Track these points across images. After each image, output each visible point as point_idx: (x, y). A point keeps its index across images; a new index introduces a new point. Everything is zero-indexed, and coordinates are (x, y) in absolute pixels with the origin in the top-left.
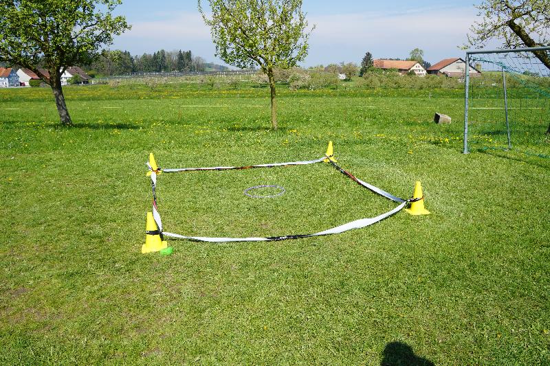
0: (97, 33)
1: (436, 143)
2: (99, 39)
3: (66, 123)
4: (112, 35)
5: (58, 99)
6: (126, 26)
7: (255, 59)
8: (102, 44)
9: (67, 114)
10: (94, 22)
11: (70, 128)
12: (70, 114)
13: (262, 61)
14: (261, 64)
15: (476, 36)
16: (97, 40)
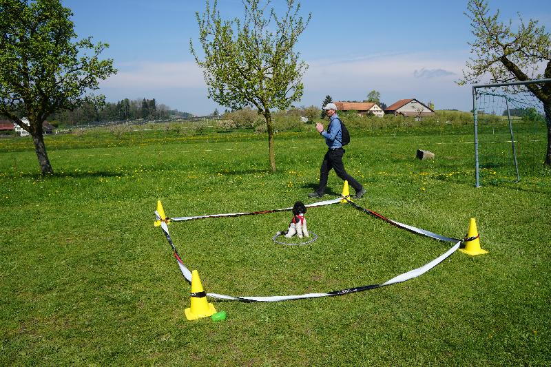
0: (82, 77)
1: (442, 178)
2: (83, 83)
3: (47, 172)
4: (98, 79)
5: (38, 147)
6: (111, 71)
7: (251, 99)
8: (87, 88)
9: (48, 162)
10: (79, 67)
11: (50, 177)
12: (51, 163)
13: (257, 101)
14: (256, 105)
15: (472, 71)
16: (81, 85)
